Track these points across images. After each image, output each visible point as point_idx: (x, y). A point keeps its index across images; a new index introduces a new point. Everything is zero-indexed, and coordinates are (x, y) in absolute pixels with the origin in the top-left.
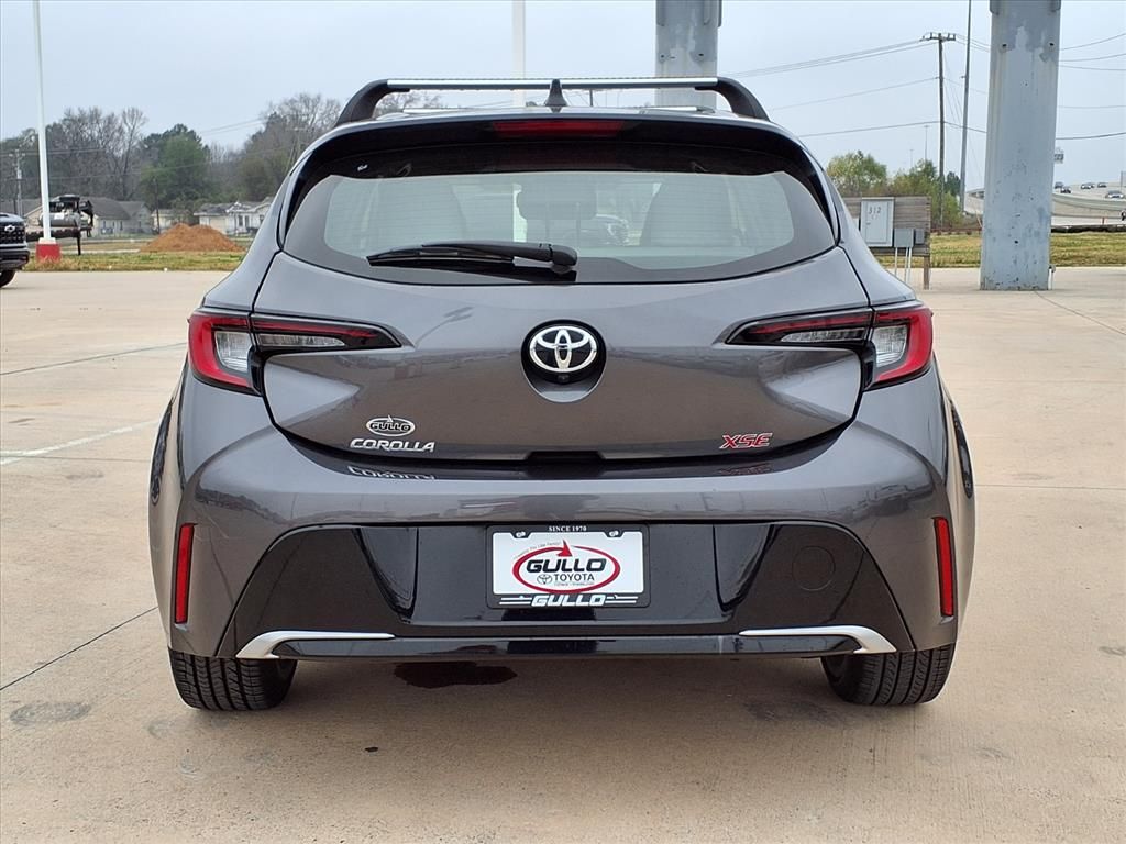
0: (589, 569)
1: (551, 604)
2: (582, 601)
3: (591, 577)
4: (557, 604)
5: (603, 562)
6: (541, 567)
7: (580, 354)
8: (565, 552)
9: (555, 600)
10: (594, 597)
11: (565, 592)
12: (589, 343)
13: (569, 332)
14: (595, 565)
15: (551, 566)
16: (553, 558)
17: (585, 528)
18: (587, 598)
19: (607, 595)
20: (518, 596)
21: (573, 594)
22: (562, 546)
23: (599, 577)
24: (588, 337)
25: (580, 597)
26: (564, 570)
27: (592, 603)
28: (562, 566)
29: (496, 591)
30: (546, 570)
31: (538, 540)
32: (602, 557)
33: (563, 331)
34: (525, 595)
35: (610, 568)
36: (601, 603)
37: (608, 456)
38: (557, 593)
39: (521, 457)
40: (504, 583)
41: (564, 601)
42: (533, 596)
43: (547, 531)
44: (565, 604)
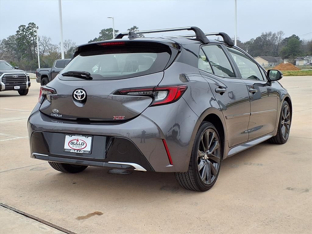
0: (81, 145)
1: (74, 152)
2: (79, 152)
3: (81, 147)
4: (75, 152)
5: (84, 143)
6: (73, 144)
7: (82, 96)
8: (78, 141)
9: (74, 151)
10: (81, 151)
11: (76, 150)
12: (84, 94)
13: (81, 91)
14: (83, 144)
15: (75, 143)
16: (75, 141)
17: (82, 135)
18: (80, 151)
19: (84, 151)
20: (68, 149)
21: (78, 150)
22: (77, 139)
23: (83, 147)
24: (84, 92)
25: (79, 151)
26: (77, 145)
27: (81, 152)
28: (77, 143)
29: (65, 148)
30: (74, 144)
31: (74, 137)
32: (84, 142)
33: (79, 91)
34: (70, 149)
35: (85, 144)
36: (82, 153)
37: (91, 120)
38: (75, 150)
39: (75, 119)
40: (66, 147)
41: (76, 151)
42: (71, 150)
43: (75, 136)
44: (76, 152)
